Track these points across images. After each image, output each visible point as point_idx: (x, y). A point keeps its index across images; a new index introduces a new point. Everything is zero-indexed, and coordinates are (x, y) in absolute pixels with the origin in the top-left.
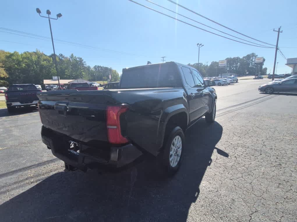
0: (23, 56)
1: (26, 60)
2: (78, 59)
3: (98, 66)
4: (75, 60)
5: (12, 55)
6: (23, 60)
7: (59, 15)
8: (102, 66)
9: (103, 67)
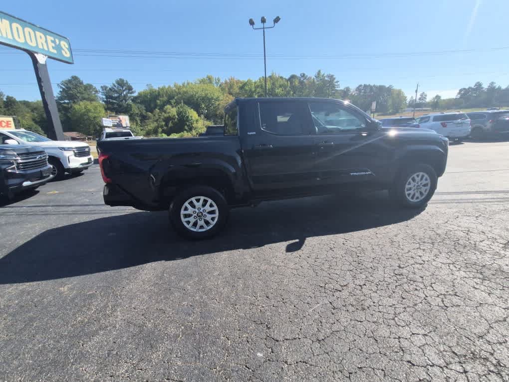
0: (256, 84)
1: (258, 90)
2: (326, 79)
3: (365, 85)
4: (323, 80)
5: (245, 84)
6: (255, 90)
7: (277, 20)
8: (372, 84)
9: (374, 86)
